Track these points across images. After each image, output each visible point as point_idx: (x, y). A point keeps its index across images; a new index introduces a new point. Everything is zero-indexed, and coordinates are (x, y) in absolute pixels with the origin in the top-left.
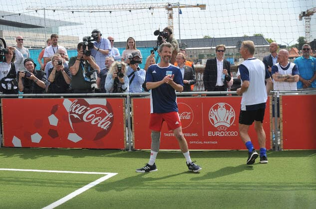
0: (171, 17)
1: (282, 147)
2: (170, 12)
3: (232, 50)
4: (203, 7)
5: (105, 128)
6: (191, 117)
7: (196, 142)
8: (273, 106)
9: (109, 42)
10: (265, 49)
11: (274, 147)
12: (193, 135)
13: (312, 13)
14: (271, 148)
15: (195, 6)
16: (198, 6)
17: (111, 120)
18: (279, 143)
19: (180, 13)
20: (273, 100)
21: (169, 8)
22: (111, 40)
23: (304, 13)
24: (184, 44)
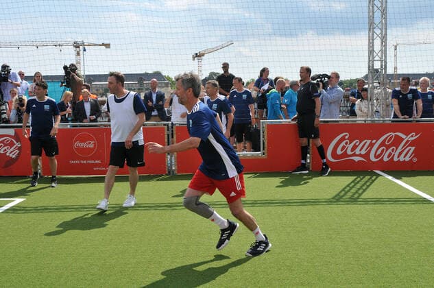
0: (78, 54)
1: (176, 172)
2: (78, 49)
3: (134, 85)
4: (108, 46)
5: (13, 157)
6: (95, 146)
7: (100, 169)
8: (168, 135)
9: (19, 77)
10: (163, 85)
11: (169, 172)
12: (96, 162)
13: (203, 55)
14: (167, 172)
15: (100, 45)
16: (103, 44)
17: (19, 149)
18: (173, 168)
19: (85, 50)
20: (168, 130)
21: (77, 45)
22: (21, 74)
23: (197, 54)
24: (91, 78)
